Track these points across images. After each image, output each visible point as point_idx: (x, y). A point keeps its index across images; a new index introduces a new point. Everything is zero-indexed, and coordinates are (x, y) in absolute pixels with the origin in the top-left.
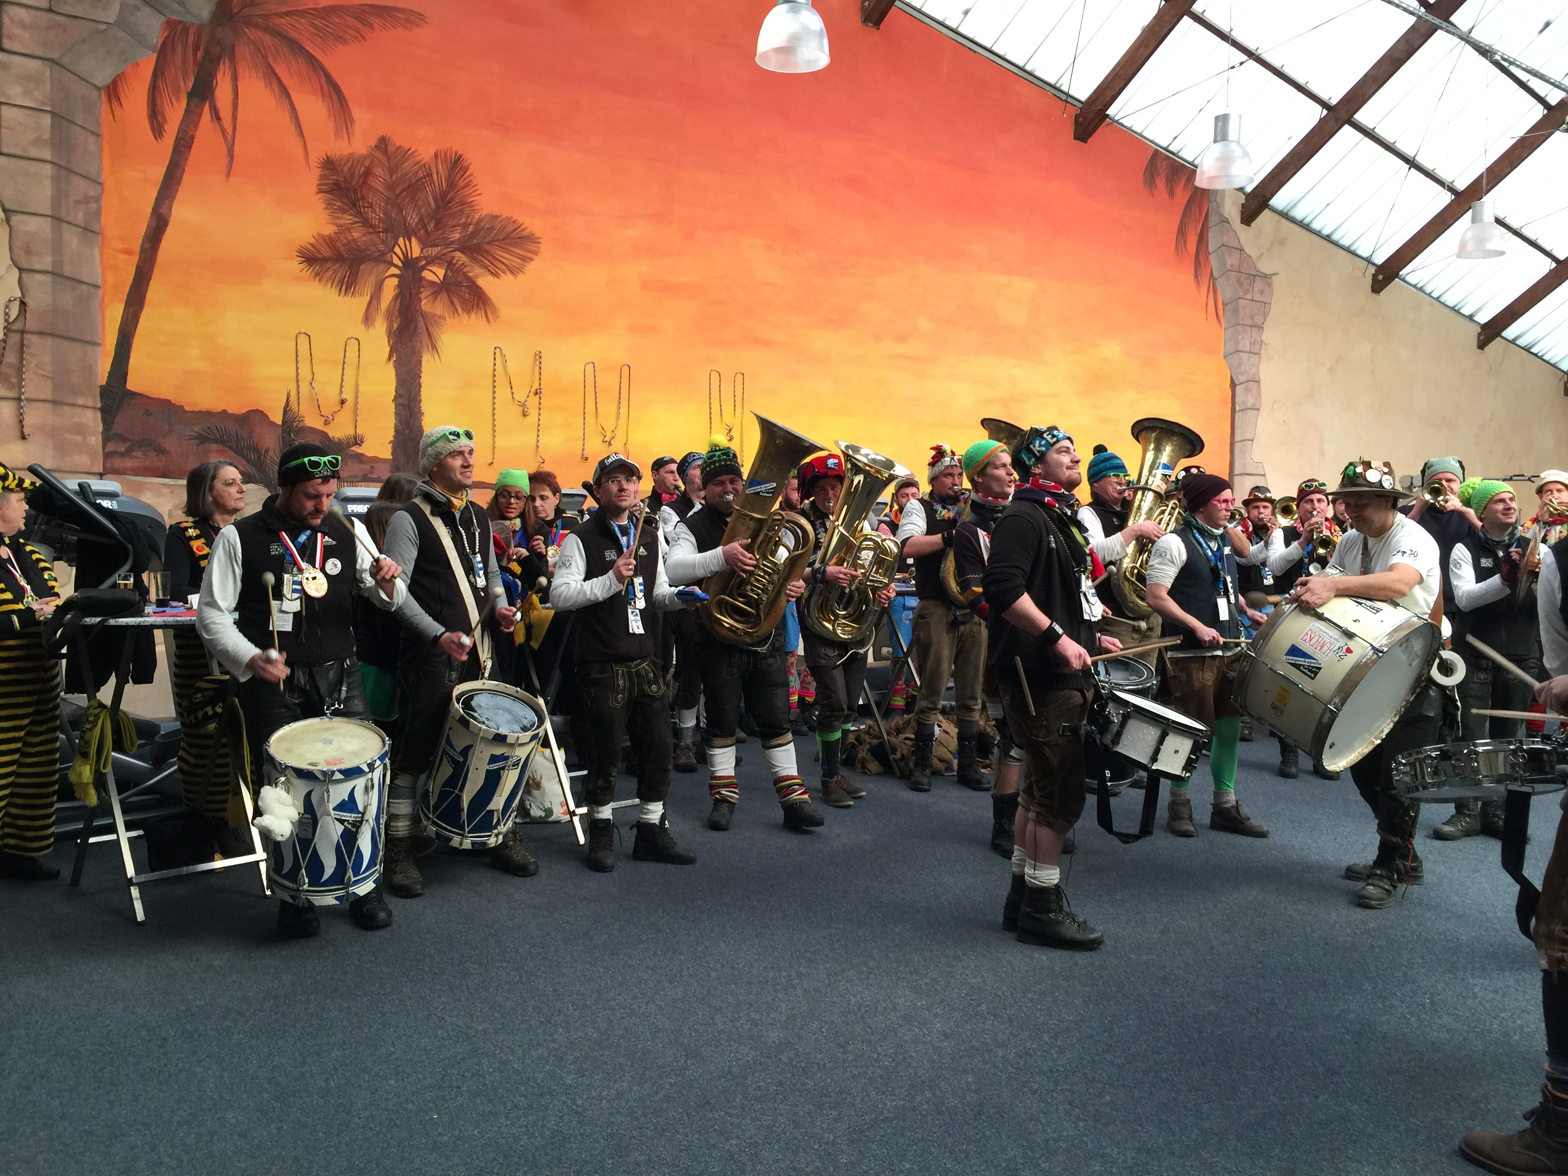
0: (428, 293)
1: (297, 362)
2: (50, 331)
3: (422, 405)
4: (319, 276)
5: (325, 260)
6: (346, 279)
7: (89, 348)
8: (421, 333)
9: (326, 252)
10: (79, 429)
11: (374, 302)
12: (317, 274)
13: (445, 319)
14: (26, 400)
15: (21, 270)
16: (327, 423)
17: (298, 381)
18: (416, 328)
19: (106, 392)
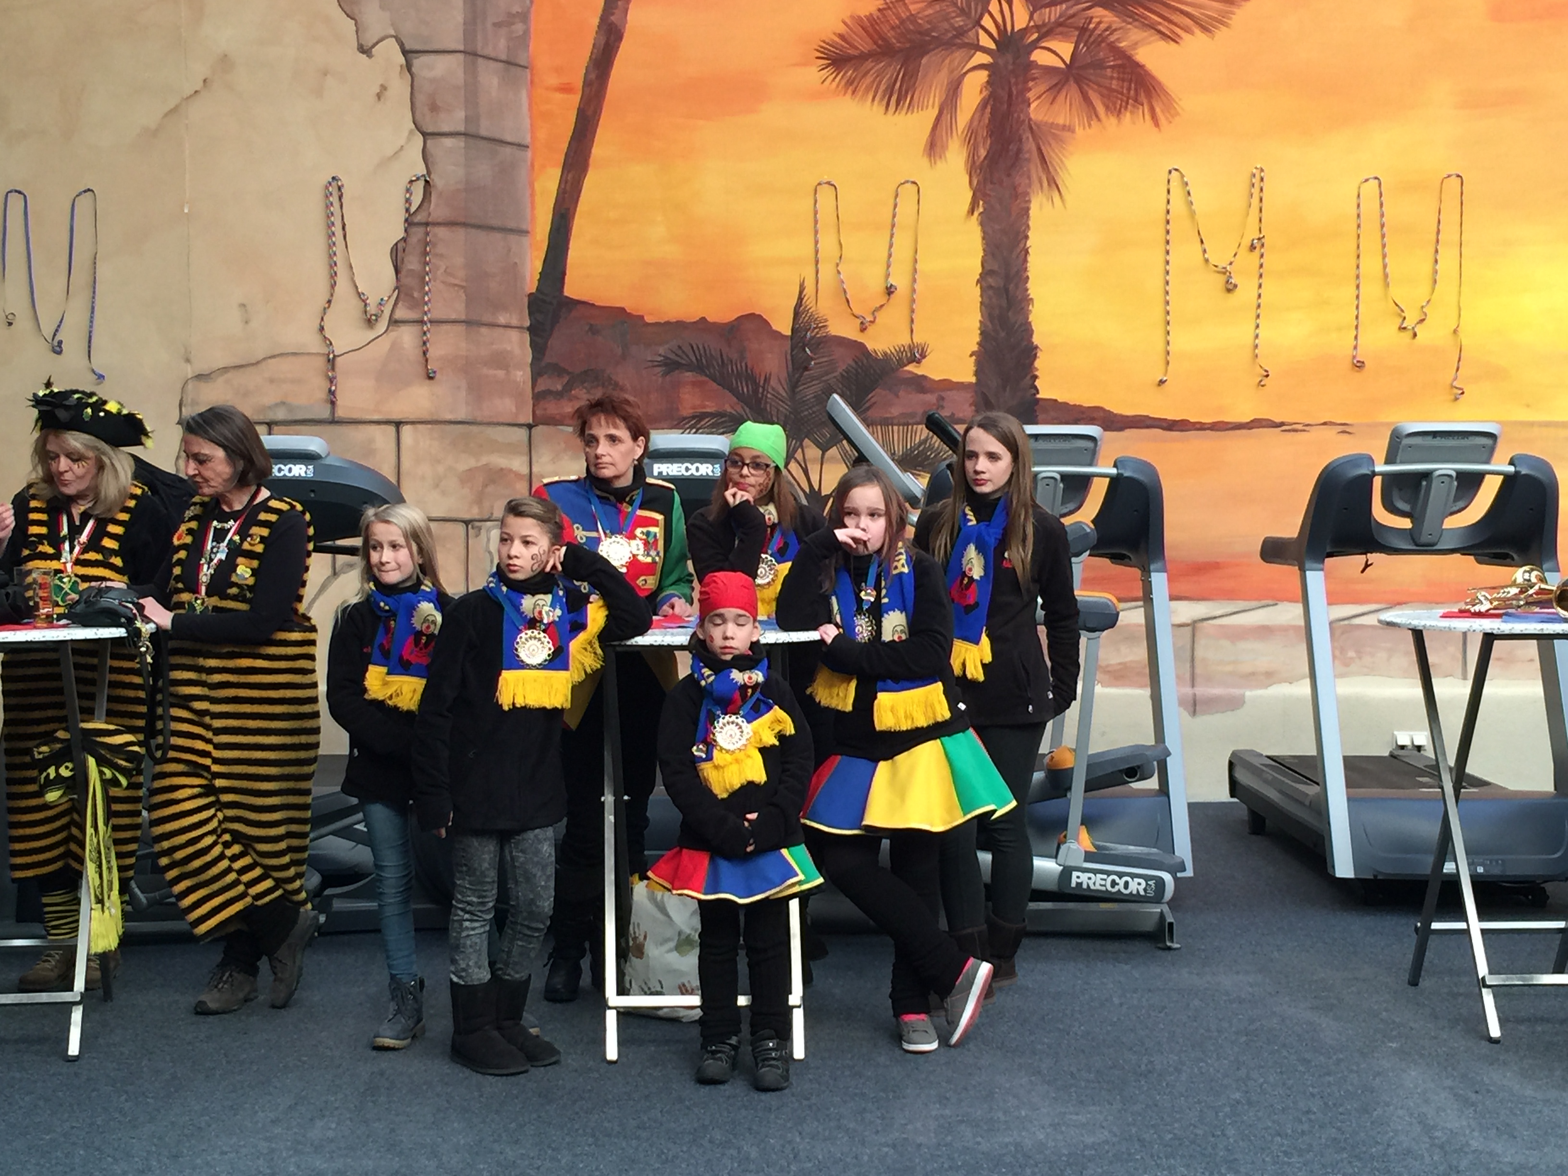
0: (1042, 88)
1: (816, 232)
2: (462, 220)
3: (1029, 285)
4: (852, 86)
5: (863, 57)
6: (898, 84)
7: (512, 238)
8: (1028, 160)
9: (864, 45)
10: (500, 360)
11: (946, 117)
12: (850, 82)
13: (1073, 131)
14: (431, 322)
15: (425, 135)
16: (863, 330)
17: (817, 262)
18: (1019, 151)
19: (536, 303)
